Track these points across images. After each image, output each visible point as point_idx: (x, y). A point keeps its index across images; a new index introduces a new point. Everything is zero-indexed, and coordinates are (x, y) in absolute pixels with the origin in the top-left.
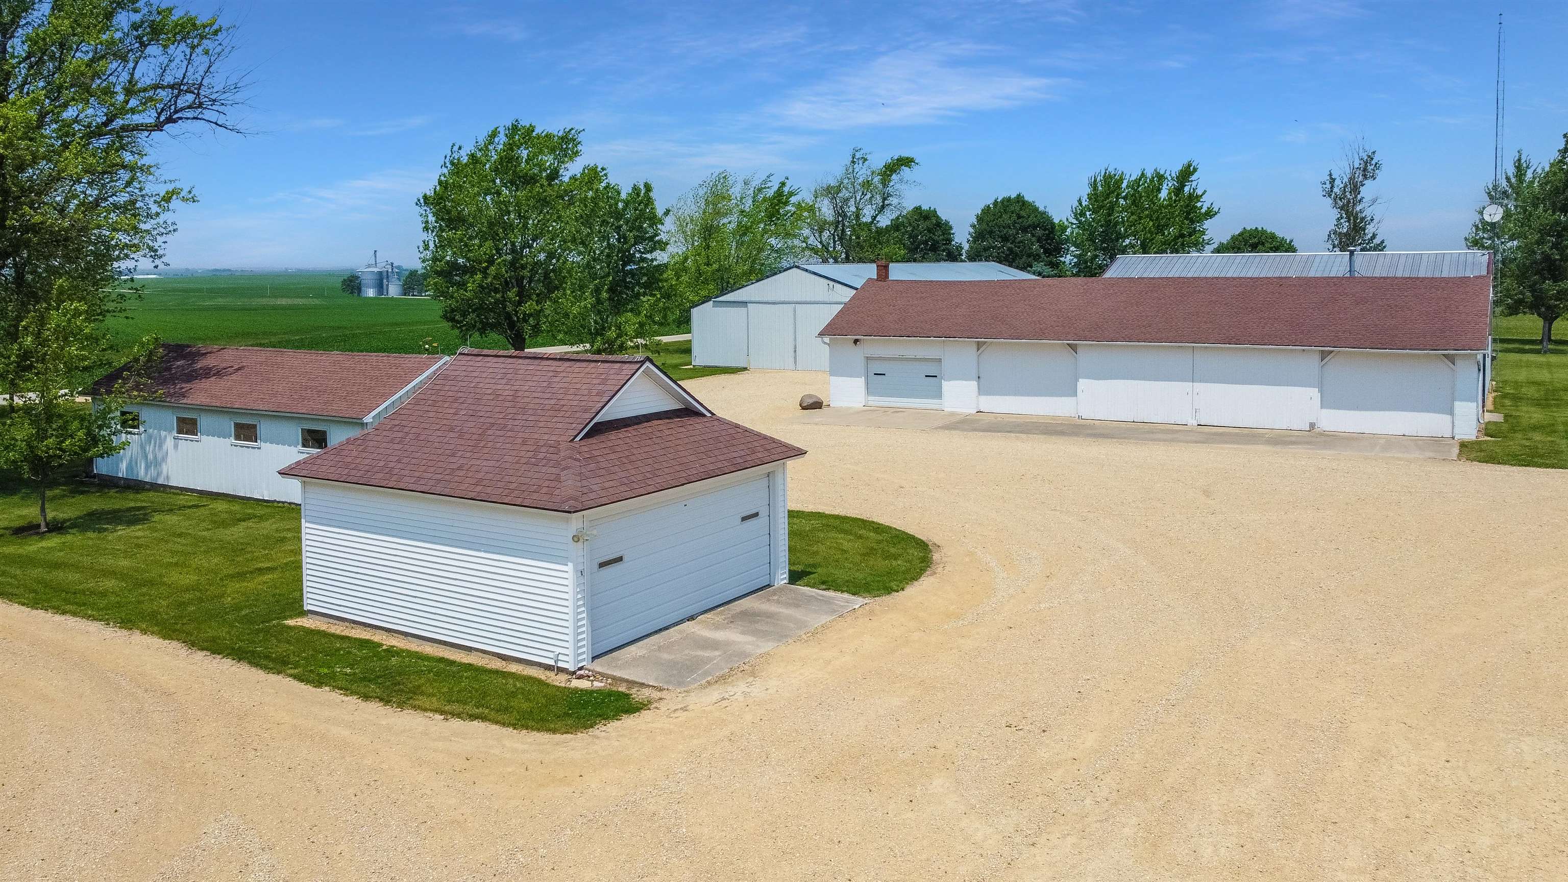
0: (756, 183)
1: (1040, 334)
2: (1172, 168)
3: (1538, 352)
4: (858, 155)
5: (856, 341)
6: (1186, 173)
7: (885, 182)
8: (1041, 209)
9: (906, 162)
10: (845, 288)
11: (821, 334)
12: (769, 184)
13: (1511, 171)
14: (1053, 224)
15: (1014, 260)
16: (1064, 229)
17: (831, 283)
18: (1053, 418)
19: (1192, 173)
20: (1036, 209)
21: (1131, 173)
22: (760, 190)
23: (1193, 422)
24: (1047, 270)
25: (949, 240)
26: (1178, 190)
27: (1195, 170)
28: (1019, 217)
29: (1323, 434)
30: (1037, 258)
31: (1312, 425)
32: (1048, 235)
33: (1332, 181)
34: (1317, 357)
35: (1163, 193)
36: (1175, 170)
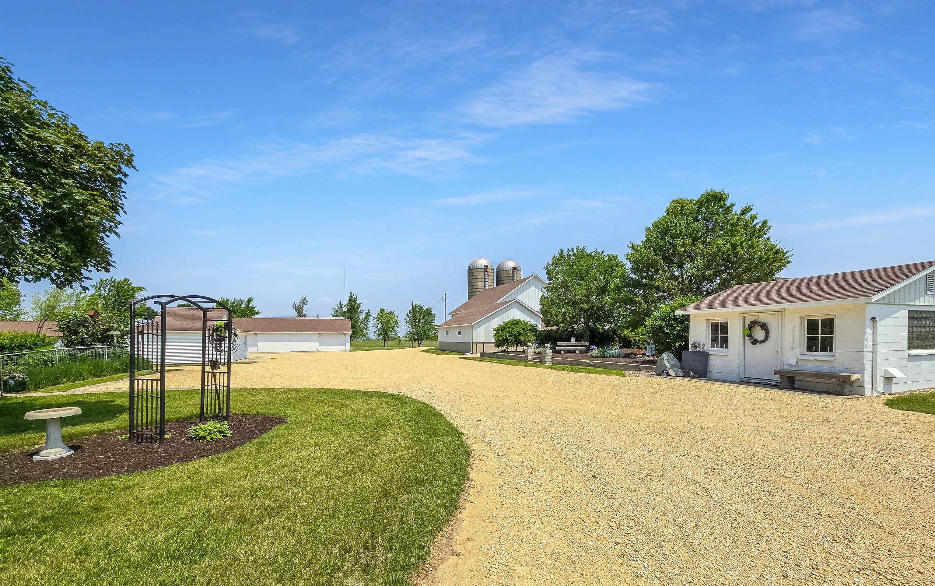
6: (250, 301)
21: (232, 299)
23: (289, 351)
26: (248, 305)
27: (252, 300)
29: (320, 351)
31: (317, 350)
34: (318, 334)
35: (243, 306)
36: (246, 300)
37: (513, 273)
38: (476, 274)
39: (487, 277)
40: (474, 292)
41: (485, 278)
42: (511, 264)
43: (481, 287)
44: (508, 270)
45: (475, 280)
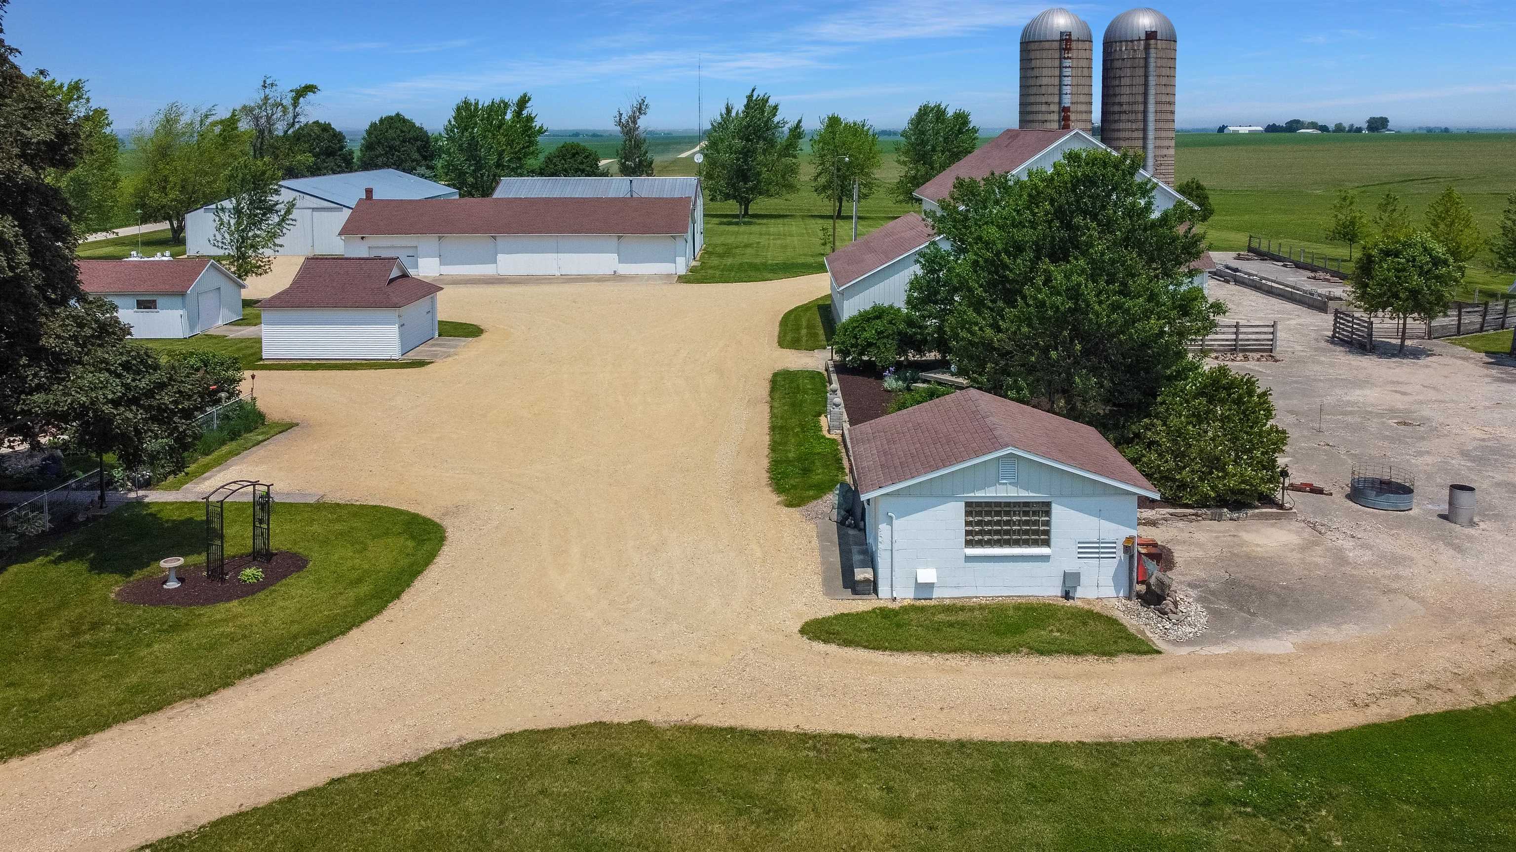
0: (204, 111)
1: (475, 231)
2: (513, 98)
3: (737, 224)
4: (268, 82)
5: (362, 238)
6: (523, 102)
7: (295, 104)
8: (418, 124)
9: (310, 89)
10: (312, 198)
11: (339, 234)
12: (214, 112)
13: (724, 111)
14: (428, 137)
15: (400, 165)
16: (437, 141)
17: (302, 195)
18: (484, 275)
19: (527, 102)
20: (413, 125)
21: (485, 101)
22: (207, 116)
23: (558, 274)
24: (428, 173)
25: (342, 148)
26: (518, 113)
27: (529, 99)
28: (402, 131)
29: (620, 276)
30: (419, 164)
31: (615, 272)
32: (425, 145)
33: (621, 115)
34: (616, 239)
35: (509, 116)
36: (515, 99)
37: (1147, 48)
38: (1038, 54)
39: (1067, 63)
40: (1032, 104)
41: (1061, 67)
42: (1145, 22)
43: (1051, 90)
44: (1132, 41)
45: (1036, 72)
